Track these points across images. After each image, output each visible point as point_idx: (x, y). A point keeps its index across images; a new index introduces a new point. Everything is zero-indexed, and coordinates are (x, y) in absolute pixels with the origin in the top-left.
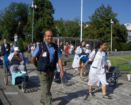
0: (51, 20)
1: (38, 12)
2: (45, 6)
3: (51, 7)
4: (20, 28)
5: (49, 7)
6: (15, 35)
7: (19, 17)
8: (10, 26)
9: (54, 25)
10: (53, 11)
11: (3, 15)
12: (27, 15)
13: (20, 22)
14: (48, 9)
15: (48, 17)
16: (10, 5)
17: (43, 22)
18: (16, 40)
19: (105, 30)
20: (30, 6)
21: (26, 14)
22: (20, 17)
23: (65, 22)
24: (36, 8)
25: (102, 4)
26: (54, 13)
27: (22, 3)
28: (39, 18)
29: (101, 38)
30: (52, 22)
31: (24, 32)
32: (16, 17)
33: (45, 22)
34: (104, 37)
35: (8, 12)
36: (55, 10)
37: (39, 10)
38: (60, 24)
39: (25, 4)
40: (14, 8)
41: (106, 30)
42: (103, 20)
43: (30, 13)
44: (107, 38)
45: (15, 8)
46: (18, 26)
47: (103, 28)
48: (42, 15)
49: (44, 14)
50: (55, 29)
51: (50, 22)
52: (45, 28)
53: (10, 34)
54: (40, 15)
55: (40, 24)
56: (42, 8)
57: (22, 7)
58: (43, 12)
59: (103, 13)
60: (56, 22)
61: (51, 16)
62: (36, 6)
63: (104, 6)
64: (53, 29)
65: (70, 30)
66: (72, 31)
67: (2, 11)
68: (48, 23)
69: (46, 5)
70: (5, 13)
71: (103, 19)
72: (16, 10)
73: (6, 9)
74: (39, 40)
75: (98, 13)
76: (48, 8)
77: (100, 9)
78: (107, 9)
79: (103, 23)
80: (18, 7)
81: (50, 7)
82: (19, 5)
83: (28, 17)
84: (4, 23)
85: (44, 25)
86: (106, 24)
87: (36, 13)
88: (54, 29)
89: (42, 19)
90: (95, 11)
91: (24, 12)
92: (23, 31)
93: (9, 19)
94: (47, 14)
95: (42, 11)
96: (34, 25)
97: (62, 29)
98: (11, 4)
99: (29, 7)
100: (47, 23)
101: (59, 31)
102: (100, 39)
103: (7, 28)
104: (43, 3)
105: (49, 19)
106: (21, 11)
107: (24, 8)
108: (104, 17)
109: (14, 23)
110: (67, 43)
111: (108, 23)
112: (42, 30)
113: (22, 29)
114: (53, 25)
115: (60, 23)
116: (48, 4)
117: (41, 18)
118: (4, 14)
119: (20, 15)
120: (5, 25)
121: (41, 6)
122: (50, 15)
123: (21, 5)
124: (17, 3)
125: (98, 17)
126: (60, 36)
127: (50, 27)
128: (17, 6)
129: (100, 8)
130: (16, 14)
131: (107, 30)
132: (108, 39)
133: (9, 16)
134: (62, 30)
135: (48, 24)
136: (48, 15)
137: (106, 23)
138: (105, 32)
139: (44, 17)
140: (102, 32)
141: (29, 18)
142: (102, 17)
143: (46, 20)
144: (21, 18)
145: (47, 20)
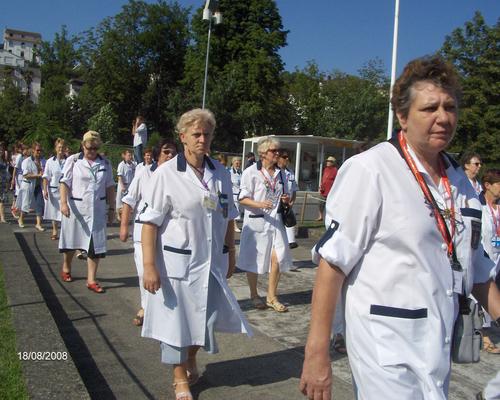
0: (270, 70)
1: (223, 39)
2: (250, 18)
3: (276, 22)
4: (155, 98)
5: (268, 19)
6: (138, 120)
7: (154, 54)
8: (116, 86)
9: (284, 88)
10: (283, 36)
11: (95, 47)
12: (182, 49)
13: (157, 73)
14: (263, 27)
15: (262, 57)
16: (122, 10)
17: (244, 78)
18: (138, 141)
19: (482, 116)
20: (196, 13)
21: (180, 46)
22: (157, 55)
23: (326, 79)
24: (218, 22)
25: (478, 14)
26: (284, 44)
27: (165, 3)
28: (227, 62)
29: (464, 148)
30: (276, 78)
31: (170, 111)
32: (141, 55)
33: (248, 78)
34: (476, 144)
35: (114, 36)
36: (288, 31)
37: (231, 31)
38: (306, 87)
39: (176, 7)
40: (135, 22)
41: (486, 115)
42: (476, 78)
43: (193, 43)
44: (490, 147)
45: (141, 23)
46: (147, 89)
47: (475, 108)
48: (241, 49)
49: (247, 45)
50: (287, 104)
51: (269, 77)
52: (249, 100)
53: (117, 116)
54: (230, 51)
55: (232, 82)
56: (242, 23)
57: (165, 18)
58: (242, 39)
59: (478, 49)
60: (292, 78)
61: (271, 54)
62: (217, 16)
63: (482, 22)
64: (277, 105)
65: (347, 112)
66: (354, 115)
67: (93, 30)
68: (261, 80)
69: (255, 13)
70: (102, 39)
71: (477, 74)
72: (141, 29)
73: (107, 24)
74: (226, 144)
75: (455, 48)
76: (262, 23)
77: (464, 34)
78: (494, 31)
79: (474, 88)
80: (149, 19)
81: (272, 19)
82: (154, 10)
83: (185, 57)
84: (98, 75)
85: (247, 87)
86: (487, 94)
87: (217, 42)
88: (282, 103)
89: (240, 65)
90: (444, 41)
91: (172, 38)
92: (168, 107)
93: (115, 62)
94: (259, 48)
95: (240, 36)
96: (210, 89)
97: (314, 106)
98: (124, 7)
99: (190, 17)
100: (257, 81)
101: (301, 112)
102: (461, 149)
103: (107, 96)
104: (244, 6)
105: (266, 65)
106: (162, 33)
107: (173, 22)
108: (482, 65)
109: (134, 78)
110: (330, 158)
111: (494, 87)
112: (238, 106)
113: (161, 98)
114: (279, 91)
115: (308, 83)
116: (261, 10)
117: (233, 62)
118: (98, 42)
119: (155, 47)
120: (102, 82)
121: (235, 15)
122: (270, 50)
123: (163, 12)
124: (149, 3)
125: (458, 63)
126: (304, 130)
127: (268, 97)
128: (147, 14)
129: (468, 27)
130: (143, 43)
131: (490, 115)
132: (490, 154)
133: (115, 49)
134: (313, 110)
135: (261, 86)
136: (261, 51)
137: (488, 89)
138: (482, 124)
139: (245, 58)
140: (470, 123)
141: (189, 60)
142: (471, 62)
143: (254, 70)
144: (160, 60)
145: (257, 70)
